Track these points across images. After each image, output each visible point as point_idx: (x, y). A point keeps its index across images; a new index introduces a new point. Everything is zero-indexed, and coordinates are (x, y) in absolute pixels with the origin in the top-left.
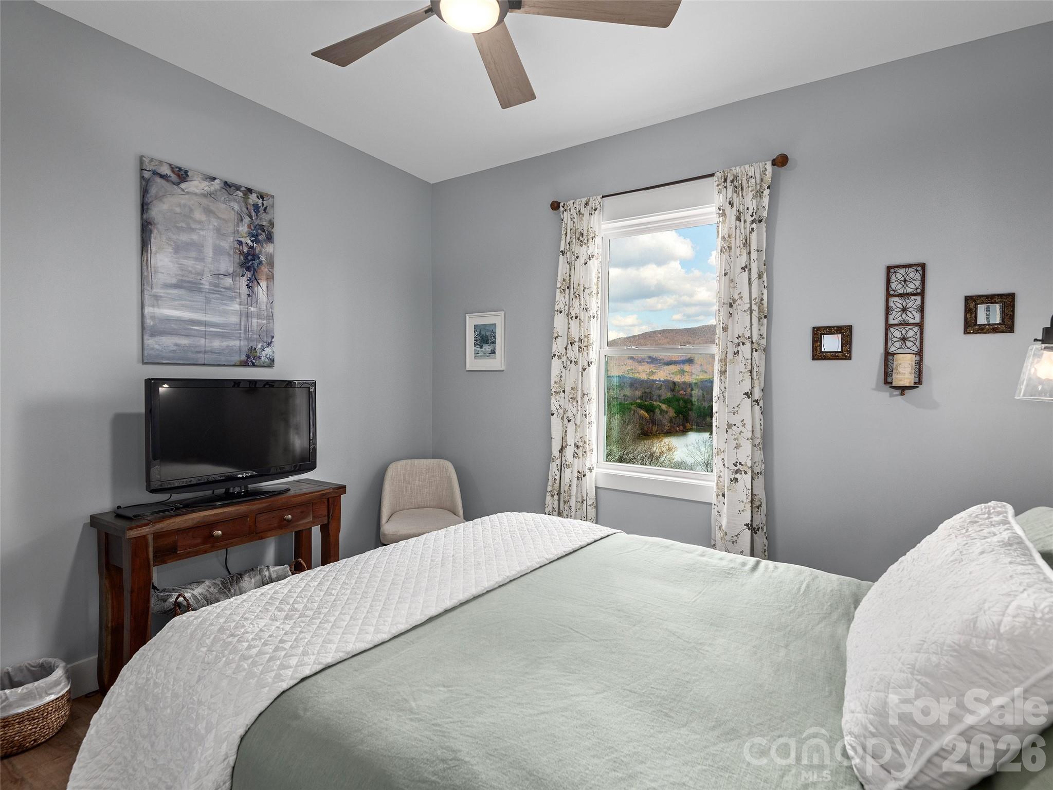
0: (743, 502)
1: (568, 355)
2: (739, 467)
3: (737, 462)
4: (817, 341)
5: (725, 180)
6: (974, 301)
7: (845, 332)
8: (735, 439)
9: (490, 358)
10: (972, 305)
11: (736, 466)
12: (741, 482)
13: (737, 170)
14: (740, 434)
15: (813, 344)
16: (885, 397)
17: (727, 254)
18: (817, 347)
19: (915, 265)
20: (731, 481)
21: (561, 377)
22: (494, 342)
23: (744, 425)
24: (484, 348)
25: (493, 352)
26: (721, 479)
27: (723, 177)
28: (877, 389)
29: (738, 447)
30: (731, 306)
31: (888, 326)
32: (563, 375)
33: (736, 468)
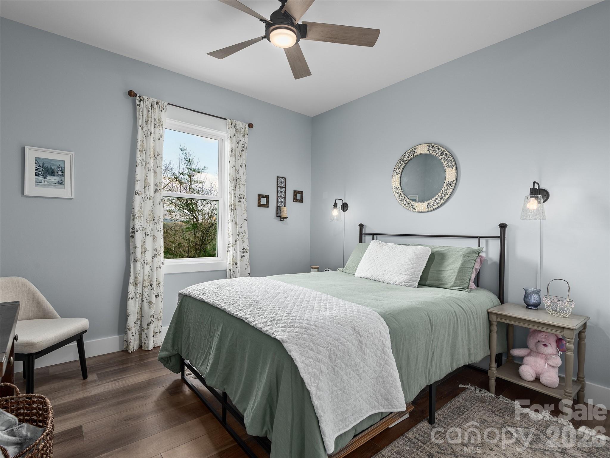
0: (247, 264)
1: (146, 193)
2: (244, 250)
3: (243, 248)
4: (259, 200)
5: (232, 124)
6: (296, 192)
7: (267, 197)
8: (242, 239)
9: (57, 188)
10: (295, 193)
11: (243, 250)
12: (246, 257)
13: (237, 122)
14: (243, 236)
15: (258, 201)
16: (277, 221)
17: (234, 158)
18: (259, 202)
19: (284, 178)
20: (242, 257)
21: (141, 207)
22: (62, 175)
23: (245, 233)
24: (48, 178)
25: (61, 183)
26: (234, 257)
27: (231, 123)
28: (275, 219)
29: (243, 242)
30: (236, 180)
31: (277, 197)
32: (143, 205)
33: (243, 251)
